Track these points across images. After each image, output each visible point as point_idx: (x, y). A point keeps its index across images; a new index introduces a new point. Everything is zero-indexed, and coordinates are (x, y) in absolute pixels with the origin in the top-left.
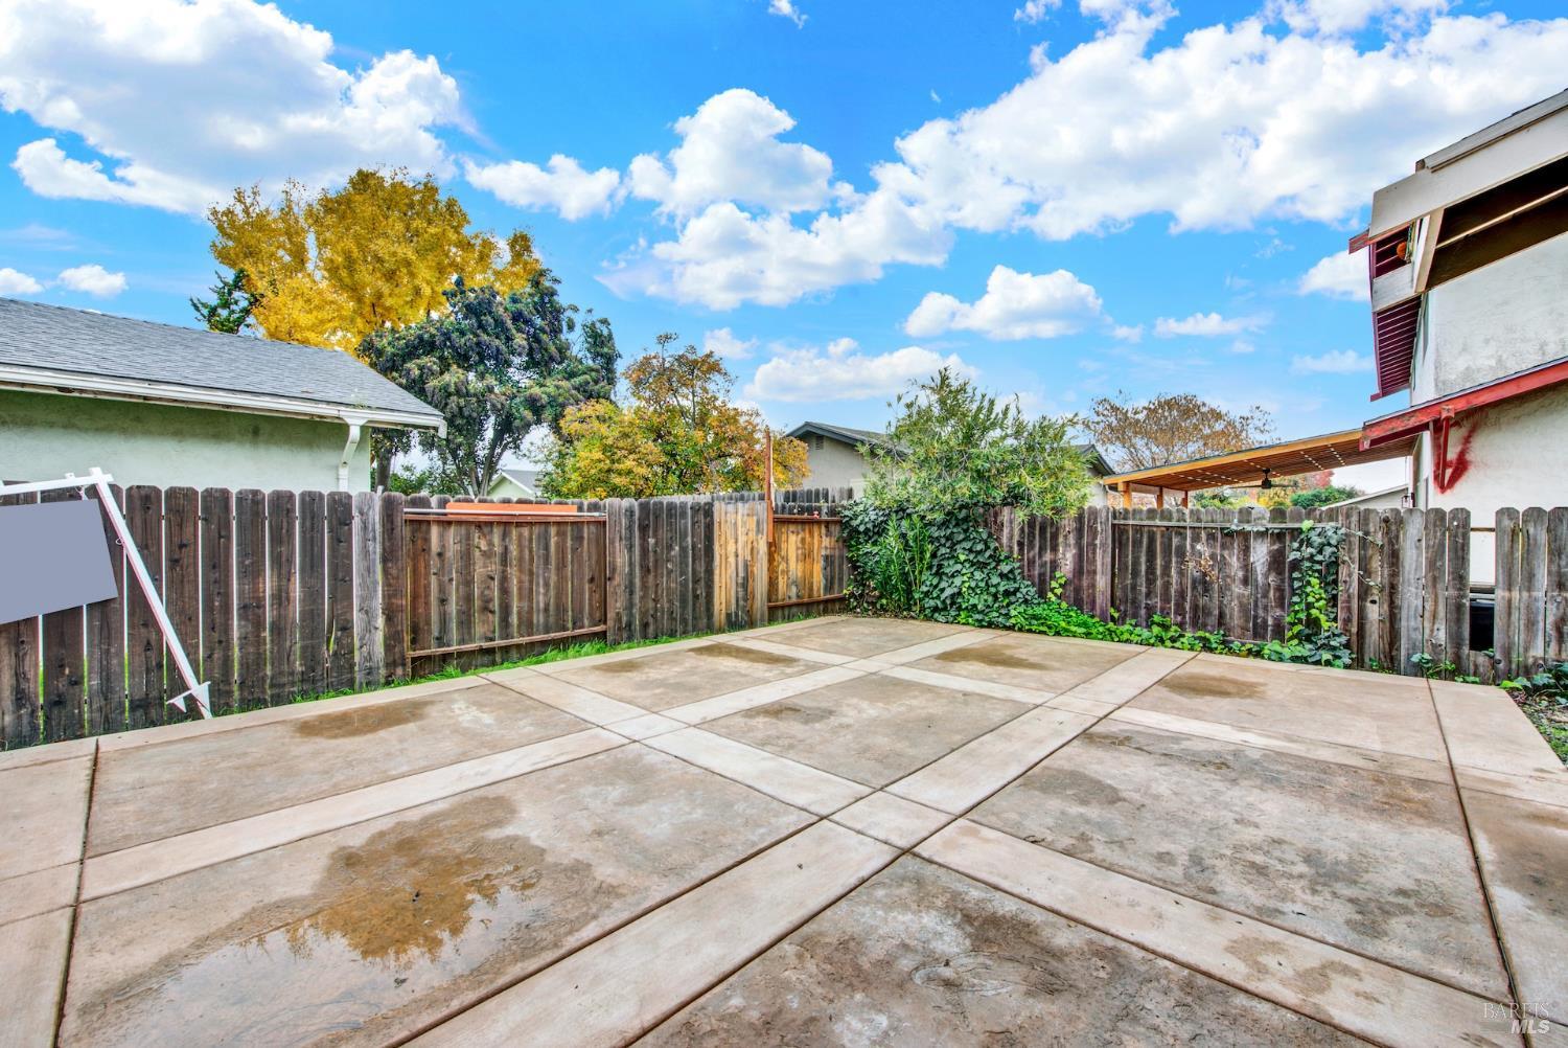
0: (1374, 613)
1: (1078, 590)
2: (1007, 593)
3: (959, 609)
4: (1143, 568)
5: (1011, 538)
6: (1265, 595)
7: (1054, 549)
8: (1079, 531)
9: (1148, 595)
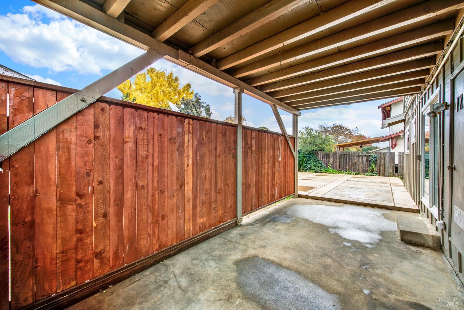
0: (382, 168)
1: (333, 166)
2: (320, 167)
3: (311, 169)
4: (345, 162)
5: (321, 157)
6: (365, 166)
7: (329, 159)
8: (334, 155)
9: (346, 166)
